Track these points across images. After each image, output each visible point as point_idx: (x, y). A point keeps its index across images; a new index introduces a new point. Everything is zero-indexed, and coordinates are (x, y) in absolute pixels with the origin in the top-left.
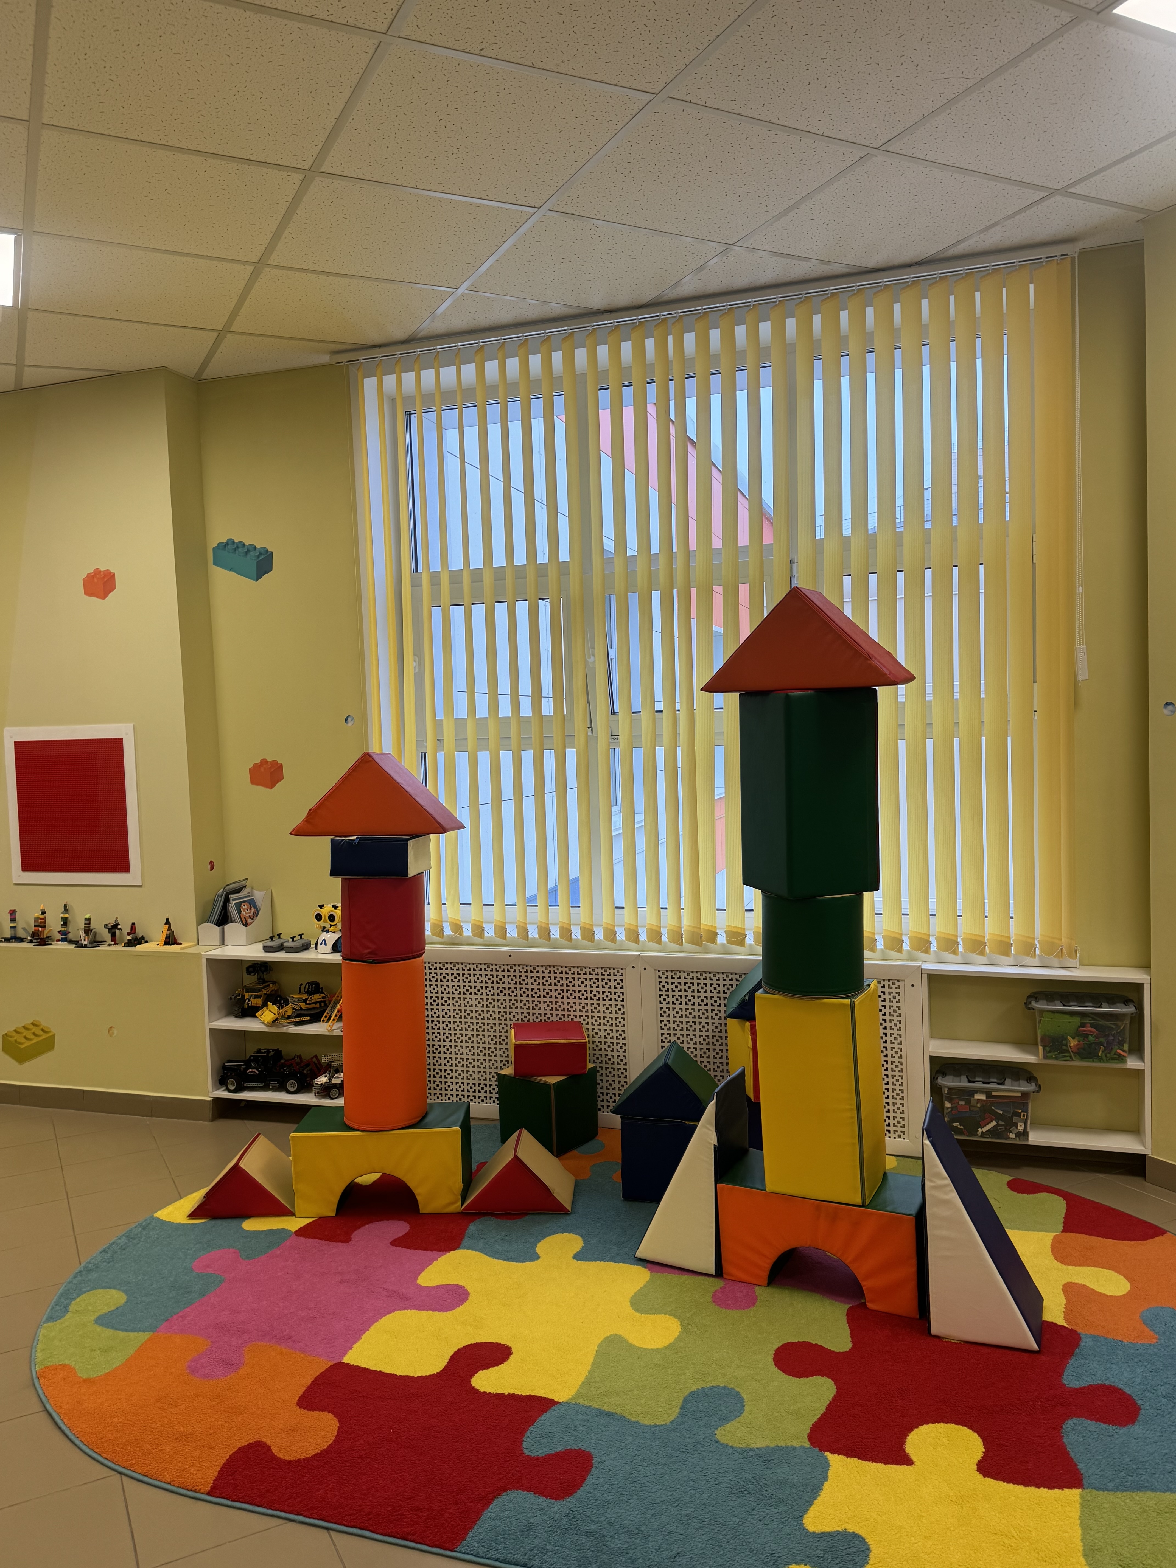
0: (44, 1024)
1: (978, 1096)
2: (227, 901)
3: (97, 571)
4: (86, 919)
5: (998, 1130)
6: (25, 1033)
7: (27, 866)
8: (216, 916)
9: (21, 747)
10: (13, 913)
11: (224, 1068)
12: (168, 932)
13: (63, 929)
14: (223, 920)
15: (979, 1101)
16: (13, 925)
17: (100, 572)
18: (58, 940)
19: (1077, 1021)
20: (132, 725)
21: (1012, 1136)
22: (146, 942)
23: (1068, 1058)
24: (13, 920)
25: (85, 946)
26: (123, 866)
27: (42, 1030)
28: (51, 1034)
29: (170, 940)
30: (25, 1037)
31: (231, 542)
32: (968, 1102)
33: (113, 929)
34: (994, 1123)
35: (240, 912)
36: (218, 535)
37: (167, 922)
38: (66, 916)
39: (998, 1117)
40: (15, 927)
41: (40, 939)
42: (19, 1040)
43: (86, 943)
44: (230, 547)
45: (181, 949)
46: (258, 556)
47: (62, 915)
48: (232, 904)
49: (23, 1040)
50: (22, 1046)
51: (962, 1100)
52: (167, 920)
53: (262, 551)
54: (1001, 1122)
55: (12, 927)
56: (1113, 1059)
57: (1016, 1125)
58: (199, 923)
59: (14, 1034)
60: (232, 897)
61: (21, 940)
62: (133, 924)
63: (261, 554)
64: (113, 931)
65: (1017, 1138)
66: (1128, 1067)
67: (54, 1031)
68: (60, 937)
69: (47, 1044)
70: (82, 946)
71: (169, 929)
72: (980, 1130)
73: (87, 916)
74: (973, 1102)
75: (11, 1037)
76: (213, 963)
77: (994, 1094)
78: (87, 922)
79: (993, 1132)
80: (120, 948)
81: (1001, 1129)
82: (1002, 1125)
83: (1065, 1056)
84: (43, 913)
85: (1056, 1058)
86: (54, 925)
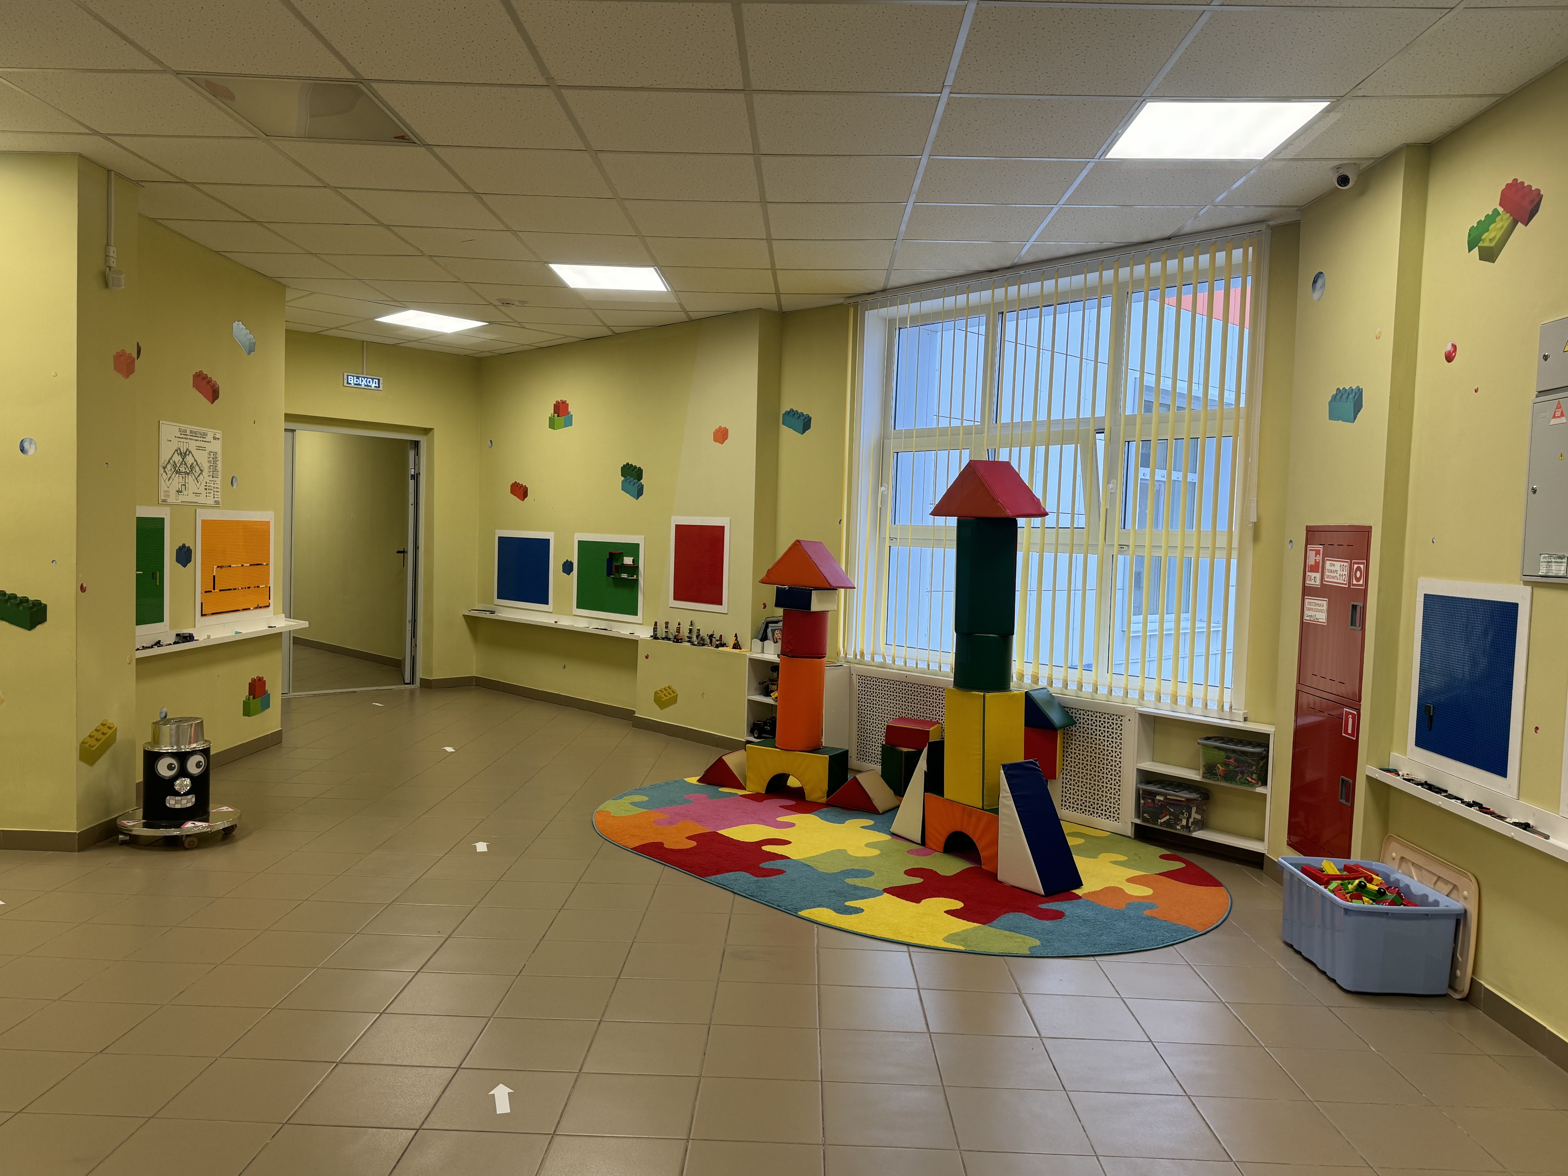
0: (674, 688)
1: (1158, 798)
2: (767, 627)
3: (720, 428)
4: (697, 630)
5: (1170, 822)
6: (665, 692)
7: (677, 597)
8: (760, 636)
9: (678, 528)
10: (667, 623)
11: (754, 724)
12: (736, 642)
13: (689, 635)
14: (764, 638)
15: (1159, 801)
16: (666, 630)
17: (722, 428)
18: (686, 642)
19: (1223, 753)
20: (729, 518)
21: (1178, 827)
22: (727, 647)
23: (1216, 779)
24: (667, 627)
25: (696, 645)
26: (719, 602)
27: (672, 691)
28: (676, 694)
29: (737, 646)
30: (664, 694)
31: (792, 410)
32: (1153, 800)
33: (711, 637)
34: (1168, 817)
35: (773, 635)
36: (785, 408)
37: (736, 636)
38: (691, 627)
39: (1171, 814)
40: (667, 632)
41: (677, 640)
42: (661, 696)
43: (696, 643)
44: (792, 414)
45: (740, 652)
46: (804, 420)
47: (689, 627)
48: (769, 630)
49: (664, 696)
50: (663, 700)
51: (1150, 799)
52: (736, 634)
53: (807, 417)
54: (1172, 817)
55: (665, 632)
56: (1244, 783)
57: (1181, 820)
58: (752, 639)
59: (660, 692)
60: (770, 625)
61: (669, 639)
62: (721, 635)
63: (806, 418)
64: (711, 638)
65: (1182, 830)
66: (1257, 791)
67: (678, 692)
68: (687, 639)
69: (673, 700)
70: (694, 645)
71: (736, 639)
72: (1159, 820)
73: (698, 628)
74: (1156, 802)
75: (658, 693)
76: (753, 661)
77: (1168, 797)
78: (698, 631)
79: (1167, 823)
80: (712, 648)
81: (1172, 822)
82: (1172, 819)
83: (1215, 778)
84: (679, 624)
85: (1209, 779)
86: (685, 632)
